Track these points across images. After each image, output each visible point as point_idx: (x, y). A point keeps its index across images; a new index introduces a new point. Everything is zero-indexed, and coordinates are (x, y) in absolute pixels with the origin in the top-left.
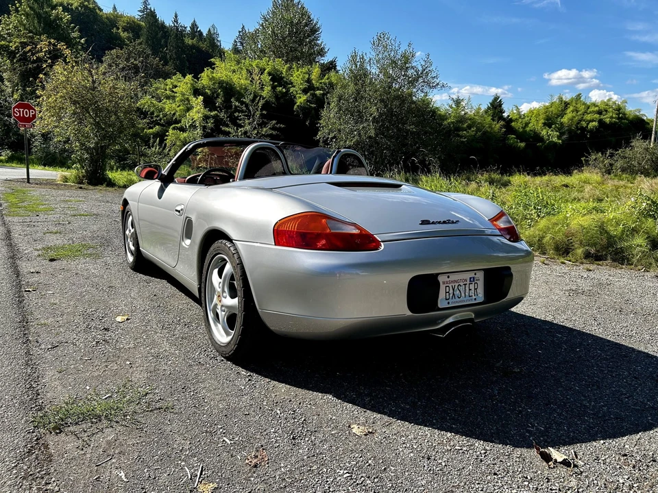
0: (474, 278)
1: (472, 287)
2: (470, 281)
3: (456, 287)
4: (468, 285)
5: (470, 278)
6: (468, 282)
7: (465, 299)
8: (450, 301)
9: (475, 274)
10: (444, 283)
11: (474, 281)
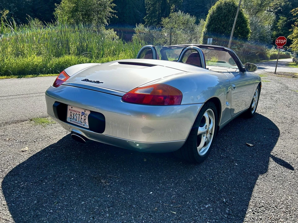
1: (83, 117)
2: (82, 114)
5: (82, 112)
6: (81, 114)
8: (72, 120)
9: (85, 111)
11: (84, 114)
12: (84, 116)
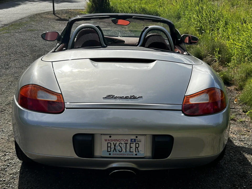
0: (135, 140)
1: (133, 145)
3: (117, 144)
4: (129, 144)
5: (131, 140)
6: (129, 142)
7: (126, 153)
9: (137, 137)
10: (106, 140)
12: (136, 143)
